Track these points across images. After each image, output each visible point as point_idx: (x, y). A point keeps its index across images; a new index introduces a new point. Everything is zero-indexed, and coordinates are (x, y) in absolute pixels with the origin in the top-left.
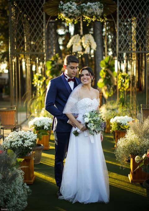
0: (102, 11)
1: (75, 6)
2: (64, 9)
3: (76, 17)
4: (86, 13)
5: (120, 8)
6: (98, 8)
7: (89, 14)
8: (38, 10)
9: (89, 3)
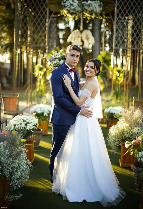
0: (101, 9)
1: (77, 3)
2: (66, 6)
3: (77, 14)
4: (86, 10)
5: (118, 7)
6: (97, 6)
7: (89, 11)
8: (42, 5)
9: (89, 2)
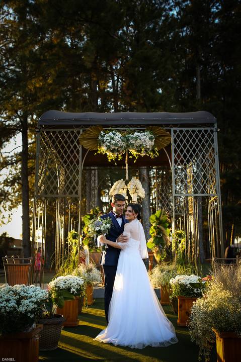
0: (153, 143)
1: (120, 137)
2: (105, 140)
3: (121, 151)
4: (133, 145)
5: (175, 141)
6: (147, 140)
7: (137, 147)
8: (72, 142)
9: (136, 134)
